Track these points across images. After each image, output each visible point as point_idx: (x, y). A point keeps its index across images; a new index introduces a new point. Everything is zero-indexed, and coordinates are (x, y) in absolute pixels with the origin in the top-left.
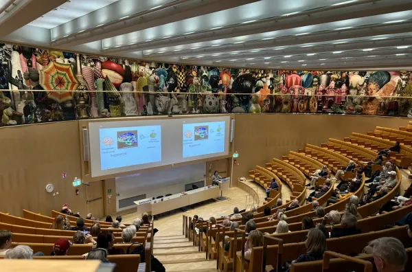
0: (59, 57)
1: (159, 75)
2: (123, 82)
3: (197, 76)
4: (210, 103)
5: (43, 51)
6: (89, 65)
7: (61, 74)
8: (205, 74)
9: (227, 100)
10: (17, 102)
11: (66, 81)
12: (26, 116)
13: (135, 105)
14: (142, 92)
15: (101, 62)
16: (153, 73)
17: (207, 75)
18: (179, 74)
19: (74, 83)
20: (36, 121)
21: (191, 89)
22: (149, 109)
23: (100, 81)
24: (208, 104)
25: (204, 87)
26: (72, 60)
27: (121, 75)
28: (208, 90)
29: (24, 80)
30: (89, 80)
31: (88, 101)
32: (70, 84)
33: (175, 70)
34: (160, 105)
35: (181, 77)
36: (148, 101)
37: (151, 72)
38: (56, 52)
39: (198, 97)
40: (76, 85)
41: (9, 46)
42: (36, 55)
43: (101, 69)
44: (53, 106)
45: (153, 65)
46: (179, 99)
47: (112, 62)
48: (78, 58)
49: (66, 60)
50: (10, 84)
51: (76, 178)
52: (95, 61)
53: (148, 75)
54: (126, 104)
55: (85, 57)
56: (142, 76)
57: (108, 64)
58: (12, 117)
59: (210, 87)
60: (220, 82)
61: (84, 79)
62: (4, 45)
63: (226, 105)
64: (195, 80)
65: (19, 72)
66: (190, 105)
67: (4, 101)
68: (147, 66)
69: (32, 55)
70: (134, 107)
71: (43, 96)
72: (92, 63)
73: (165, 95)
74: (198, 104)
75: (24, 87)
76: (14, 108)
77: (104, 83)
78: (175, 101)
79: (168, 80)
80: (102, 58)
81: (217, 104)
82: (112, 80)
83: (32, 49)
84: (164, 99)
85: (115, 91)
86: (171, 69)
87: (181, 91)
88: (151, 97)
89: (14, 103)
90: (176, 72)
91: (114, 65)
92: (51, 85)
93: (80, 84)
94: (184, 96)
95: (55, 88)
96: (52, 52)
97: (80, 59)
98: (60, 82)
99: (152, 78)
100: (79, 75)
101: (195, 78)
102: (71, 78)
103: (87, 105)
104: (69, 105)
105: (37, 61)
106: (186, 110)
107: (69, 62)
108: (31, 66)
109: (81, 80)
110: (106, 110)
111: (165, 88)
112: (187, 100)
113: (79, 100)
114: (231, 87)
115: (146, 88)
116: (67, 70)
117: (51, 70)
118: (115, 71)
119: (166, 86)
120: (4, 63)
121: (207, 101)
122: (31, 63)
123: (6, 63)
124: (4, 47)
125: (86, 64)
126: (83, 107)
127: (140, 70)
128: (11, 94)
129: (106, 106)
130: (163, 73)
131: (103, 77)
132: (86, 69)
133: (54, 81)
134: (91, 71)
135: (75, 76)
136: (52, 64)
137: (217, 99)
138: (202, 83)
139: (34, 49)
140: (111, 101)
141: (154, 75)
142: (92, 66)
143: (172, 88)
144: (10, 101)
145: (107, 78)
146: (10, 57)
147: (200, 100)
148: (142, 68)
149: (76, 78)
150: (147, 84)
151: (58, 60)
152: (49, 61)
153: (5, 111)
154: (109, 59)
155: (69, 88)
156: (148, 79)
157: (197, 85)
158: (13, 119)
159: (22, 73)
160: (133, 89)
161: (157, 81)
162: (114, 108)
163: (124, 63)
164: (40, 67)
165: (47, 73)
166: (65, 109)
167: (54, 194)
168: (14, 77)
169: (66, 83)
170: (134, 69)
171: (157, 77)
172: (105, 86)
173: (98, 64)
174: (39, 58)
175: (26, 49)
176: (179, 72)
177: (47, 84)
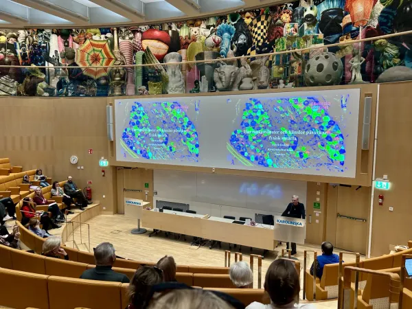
0: (95, 35)
1: (221, 35)
2: (168, 52)
3: (292, 21)
4: (320, 68)
5: (80, 31)
6: (127, 38)
7: (97, 51)
8: (309, 12)
9: (364, 55)
10: (51, 78)
11: (101, 57)
12: (58, 90)
13: (183, 81)
14: (195, 61)
15: (141, 32)
16: (211, 33)
17: (313, 13)
18: (256, 26)
19: (110, 59)
20: (66, 95)
21: (278, 46)
22: (204, 85)
23: (139, 54)
24: (313, 69)
25: (306, 39)
26: (109, 35)
27: (165, 43)
28: (315, 43)
29: (60, 59)
30: (126, 54)
31: (124, 78)
32: (105, 61)
33: (248, 21)
34: (220, 79)
35: (260, 31)
36: (202, 74)
37: (208, 32)
38: (92, 30)
39: (292, 59)
40: (113, 61)
41: (49, 31)
42: (73, 35)
43: (142, 40)
44: (89, 83)
45: (212, 22)
46: (253, 66)
47: (156, 30)
48: (115, 32)
49: (103, 36)
50: (46, 62)
51: (103, 158)
52: (134, 32)
53: (203, 38)
54: (170, 80)
55: (123, 30)
56: (194, 40)
57: (149, 33)
58: (46, 90)
59: (321, 36)
60: (347, 19)
61: (121, 54)
62: (43, 30)
63: (363, 66)
64: (288, 29)
65: (56, 52)
66: (275, 75)
67: (39, 76)
68: (203, 25)
69: (69, 36)
70: (181, 83)
71: (78, 73)
72: (131, 35)
73: (230, 63)
74: (293, 70)
75: (59, 64)
76: (48, 82)
77: (143, 56)
78: (246, 69)
79: (236, 38)
80: (143, 27)
81: (335, 67)
82: (154, 51)
83: (69, 30)
84: (227, 70)
85: (157, 63)
86: (242, 20)
87: (258, 52)
88: (207, 68)
89: (49, 78)
90: (251, 24)
91: (157, 33)
92: (86, 62)
93: (116, 60)
94: (264, 60)
95: (90, 65)
96: (88, 30)
97: (118, 33)
98: (96, 59)
99: (210, 41)
100: (116, 50)
101: (287, 25)
102: (107, 54)
103: (123, 82)
104: (103, 82)
105: (74, 41)
106: (265, 84)
107: (106, 37)
108: (68, 46)
109: (118, 56)
110: (144, 87)
111: (230, 52)
112: (270, 66)
113: (115, 77)
114: (375, 24)
115: (200, 56)
116: (103, 46)
117: (87, 48)
118: (159, 40)
119: (232, 49)
120: (43, 45)
121: (313, 63)
122: (68, 43)
123: (45, 45)
124: (44, 32)
125: (124, 38)
126: (118, 84)
127: (193, 33)
128: (47, 70)
129: (145, 83)
130: (229, 31)
131: (143, 50)
132: (124, 43)
133: (90, 58)
134: (130, 44)
135: (111, 51)
136: (88, 42)
137: (336, 57)
138: (301, 32)
139: (71, 30)
140: (151, 76)
141: (213, 35)
142: (131, 39)
143: (242, 50)
144: (44, 76)
145: (148, 51)
146: (48, 40)
147: (295, 65)
148: (195, 29)
149: (113, 54)
150: (201, 51)
151: (94, 37)
152: (86, 39)
153: (39, 84)
154: (151, 28)
155: (104, 64)
156: (204, 44)
157: (291, 38)
158: (46, 92)
159: (59, 53)
160: (181, 59)
161: (217, 44)
162: (155, 86)
163: (170, 28)
164: (77, 46)
165: (83, 51)
166: (99, 85)
167: (79, 168)
168: (51, 56)
169: (101, 60)
170: (183, 33)
171: (218, 38)
172: (144, 59)
173: (138, 35)
174: (75, 37)
175: (64, 31)
176: (255, 22)
177: (82, 61)
